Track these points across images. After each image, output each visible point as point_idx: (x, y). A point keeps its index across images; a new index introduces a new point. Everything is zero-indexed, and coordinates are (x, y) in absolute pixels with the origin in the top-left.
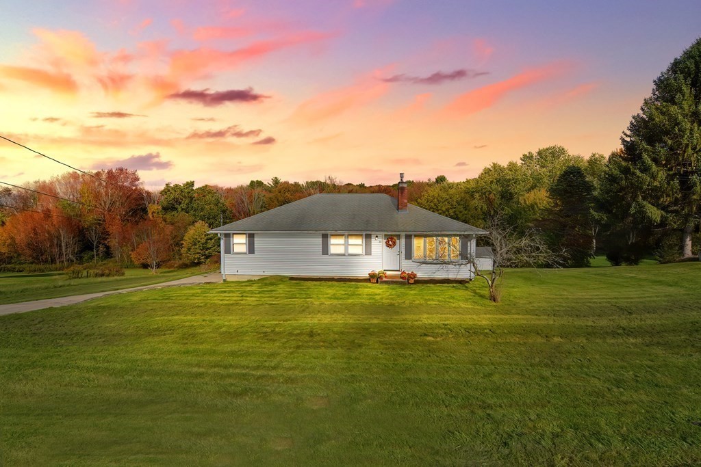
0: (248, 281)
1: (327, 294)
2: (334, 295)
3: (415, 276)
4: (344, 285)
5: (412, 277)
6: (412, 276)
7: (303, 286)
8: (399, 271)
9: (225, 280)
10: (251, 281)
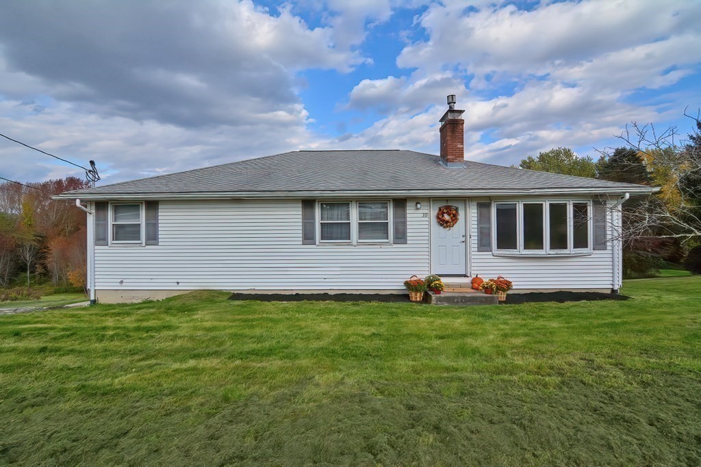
0: (144, 303)
1: (319, 337)
2: (339, 338)
3: (508, 285)
4: (357, 308)
5: (505, 286)
6: (503, 285)
7: (254, 312)
8: (465, 276)
9: (94, 302)
10: (151, 302)
